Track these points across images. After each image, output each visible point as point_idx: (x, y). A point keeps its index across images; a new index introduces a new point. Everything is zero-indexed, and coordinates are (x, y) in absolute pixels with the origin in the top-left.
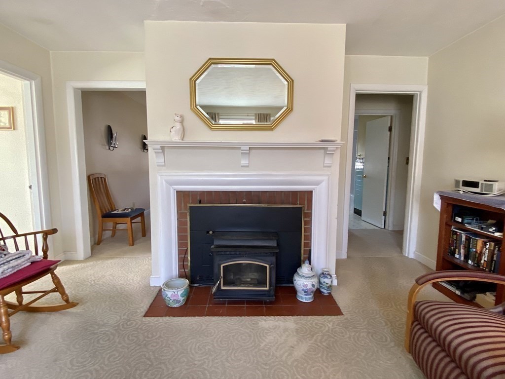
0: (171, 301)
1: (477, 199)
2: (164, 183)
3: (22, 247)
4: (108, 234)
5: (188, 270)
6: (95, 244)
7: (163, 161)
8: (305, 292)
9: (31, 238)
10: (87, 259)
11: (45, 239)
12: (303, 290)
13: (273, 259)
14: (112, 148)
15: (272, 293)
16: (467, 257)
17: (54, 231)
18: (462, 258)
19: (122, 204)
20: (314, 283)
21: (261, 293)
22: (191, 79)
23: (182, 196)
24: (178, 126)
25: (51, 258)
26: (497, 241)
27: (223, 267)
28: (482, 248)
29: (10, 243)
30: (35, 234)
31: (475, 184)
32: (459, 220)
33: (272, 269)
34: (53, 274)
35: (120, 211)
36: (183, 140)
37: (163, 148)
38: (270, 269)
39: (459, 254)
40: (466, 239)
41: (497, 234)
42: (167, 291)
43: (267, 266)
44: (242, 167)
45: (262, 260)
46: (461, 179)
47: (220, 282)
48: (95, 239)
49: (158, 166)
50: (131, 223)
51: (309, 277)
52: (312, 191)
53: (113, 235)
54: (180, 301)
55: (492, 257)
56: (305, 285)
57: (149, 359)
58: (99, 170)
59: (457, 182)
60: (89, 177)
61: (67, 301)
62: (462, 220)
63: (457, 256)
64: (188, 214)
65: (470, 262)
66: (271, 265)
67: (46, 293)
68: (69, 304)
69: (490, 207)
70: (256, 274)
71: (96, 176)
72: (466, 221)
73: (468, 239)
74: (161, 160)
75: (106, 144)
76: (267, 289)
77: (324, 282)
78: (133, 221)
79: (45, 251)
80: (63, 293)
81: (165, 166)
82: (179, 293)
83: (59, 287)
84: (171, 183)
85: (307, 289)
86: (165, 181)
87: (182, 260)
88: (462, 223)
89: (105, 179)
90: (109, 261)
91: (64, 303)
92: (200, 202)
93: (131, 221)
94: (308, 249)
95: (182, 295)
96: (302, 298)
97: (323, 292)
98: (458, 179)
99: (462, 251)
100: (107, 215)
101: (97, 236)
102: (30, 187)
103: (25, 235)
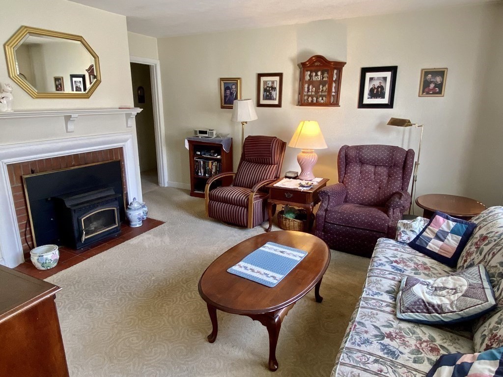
0: (52, 262)
1: (208, 140)
13: (117, 202)
16: (205, 173)
18: (203, 175)
21: (112, 231)
23: (13, 169)
24: (10, 97)
26: (218, 160)
27: (84, 219)
28: (212, 166)
31: (205, 132)
32: (199, 153)
38: (117, 210)
39: (201, 173)
40: (203, 163)
41: (219, 157)
42: (45, 255)
43: (115, 209)
44: (68, 132)
46: (198, 130)
51: (139, 209)
52: (122, 147)
55: (217, 169)
59: (196, 132)
62: (201, 153)
63: (200, 174)
64: (25, 186)
65: (207, 175)
66: (117, 207)
69: (215, 144)
72: (202, 153)
73: (204, 163)
76: (117, 225)
88: (201, 155)
92: (33, 172)
98: (196, 130)
99: (202, 170)
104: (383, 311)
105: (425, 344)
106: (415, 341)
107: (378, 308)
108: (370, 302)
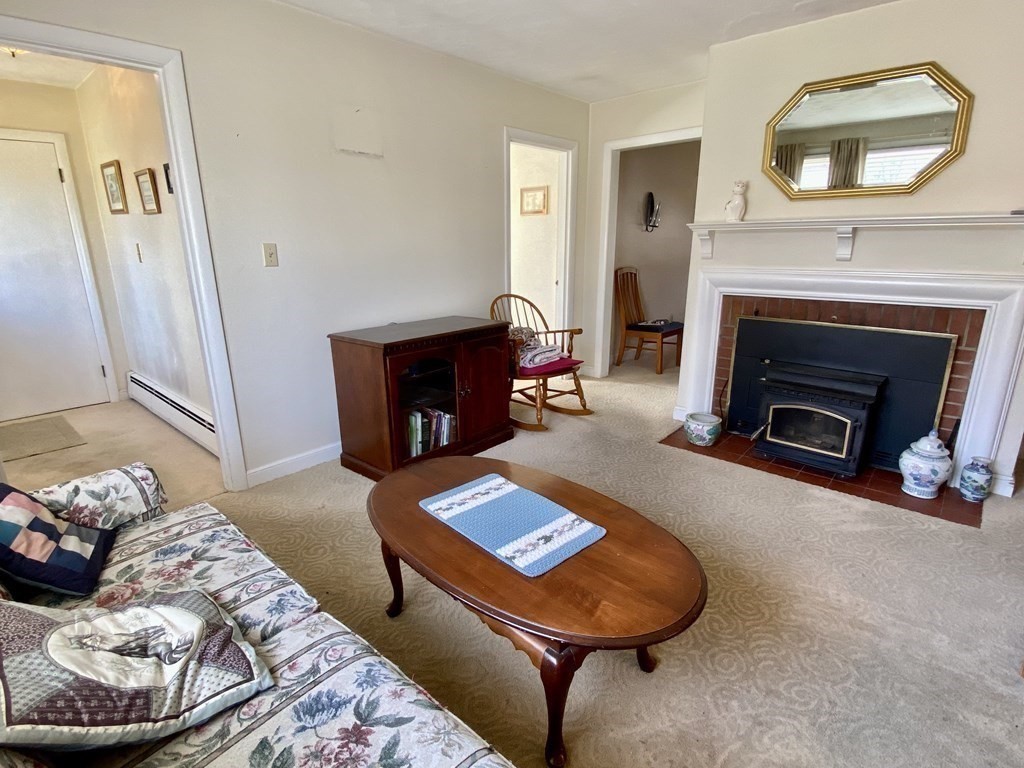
0: (694, 438)
2: (708, 282)
3: (551, 342)
4: (632, 352)
5: (726, 410)
6: (614, 364)
7: (710, 251)
8: (915, 479)
9: (559, 335)
10: (603, 378)
11: (571, 339)
12: (911, 474)
13: (863, 415)
14: (650, 229)
15: (852, 466)
17: (580, 331)
19: (655, 312)
20: (937, 468)
21: (832, 461)
22: (768, 124)
23: (731, 303)
24: (738, 201)
25: (575, 357)
27: (774, 409)
29: (542, 337)
30: (563, 332)
33: (858, 430)
34: (575, 374)
35: (650, 324)
36: (742, 220)
37: (712, 234)
38: (853, 428)
43: (848, 422)
44: (838, 260)
45: (842, 412)
47: (766, 428)
48: (614, 358)
49: (703, 258)
50: (663, 343)
51: (930, 457)
52: (985, 311)
53: (637, 357)
54: (704, 439)
56: (916, 467)
57: (657, 472)
58: (630, 262)
60: (616, 272)
61: (584, 406)
64: (736, 330)
66: (856, 421)
67: (563, 393)
68: (585, 411)
70: (834, 437)
71: (625, 271)
74: (707, 250)
75: (643, 222)
76: (843, 456)
77: (969, 478)
78: (665, 340)
79: (570, 352)
80: (582, 398)
81: (712, 258)
82: (706, 428)
83: (578, 391)
84: (716, 284)
85: (921, 475)
86: (710, 280)
87: (719, 394)
89: (635, 275)
90: (628, 385)
91: (582, 408)
92: (756, 314)
93: (663, 338)
94: (956, 418)
95: (709, 432)
96: (909, 488)
97: (965, 496)
100: (633, 327)
101: (617, 355)
102: (557, 283)
103: (555, 332)
104: (231, 585)
105: (127, 595)
106: (145, 587)
107: (246, 582)
108: (271, 583)
